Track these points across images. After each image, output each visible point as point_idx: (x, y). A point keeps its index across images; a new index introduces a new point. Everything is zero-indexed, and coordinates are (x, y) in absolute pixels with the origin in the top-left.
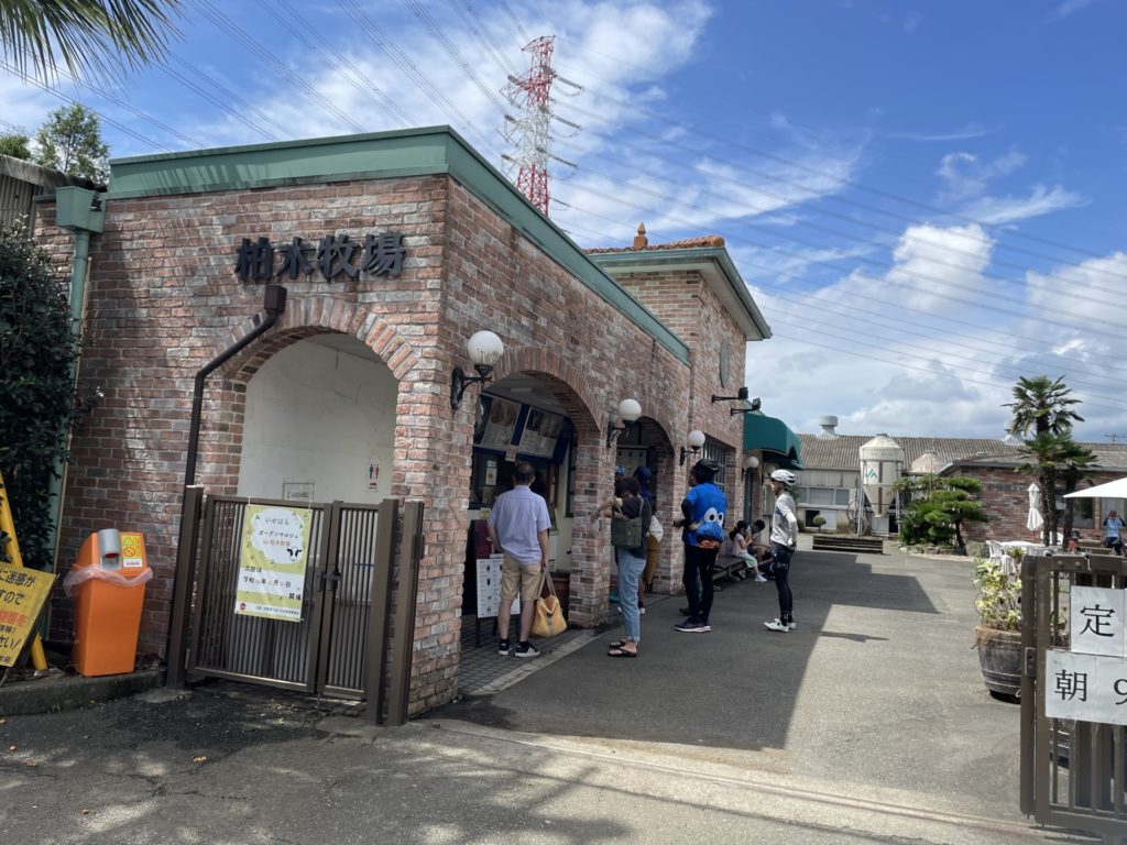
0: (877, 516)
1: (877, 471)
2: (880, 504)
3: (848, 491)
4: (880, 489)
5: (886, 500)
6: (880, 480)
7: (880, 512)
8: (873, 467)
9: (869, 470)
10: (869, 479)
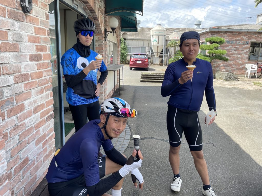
0: (156, 57)
1: (157, 40)
2: (157, 52)
3: (145, 48)
4: (158, 47)
5: (160, 51)
6: (158, 43)
7: (157, 55)
8: (155, 38)
9: (154, 39)
10: (154, 43)
